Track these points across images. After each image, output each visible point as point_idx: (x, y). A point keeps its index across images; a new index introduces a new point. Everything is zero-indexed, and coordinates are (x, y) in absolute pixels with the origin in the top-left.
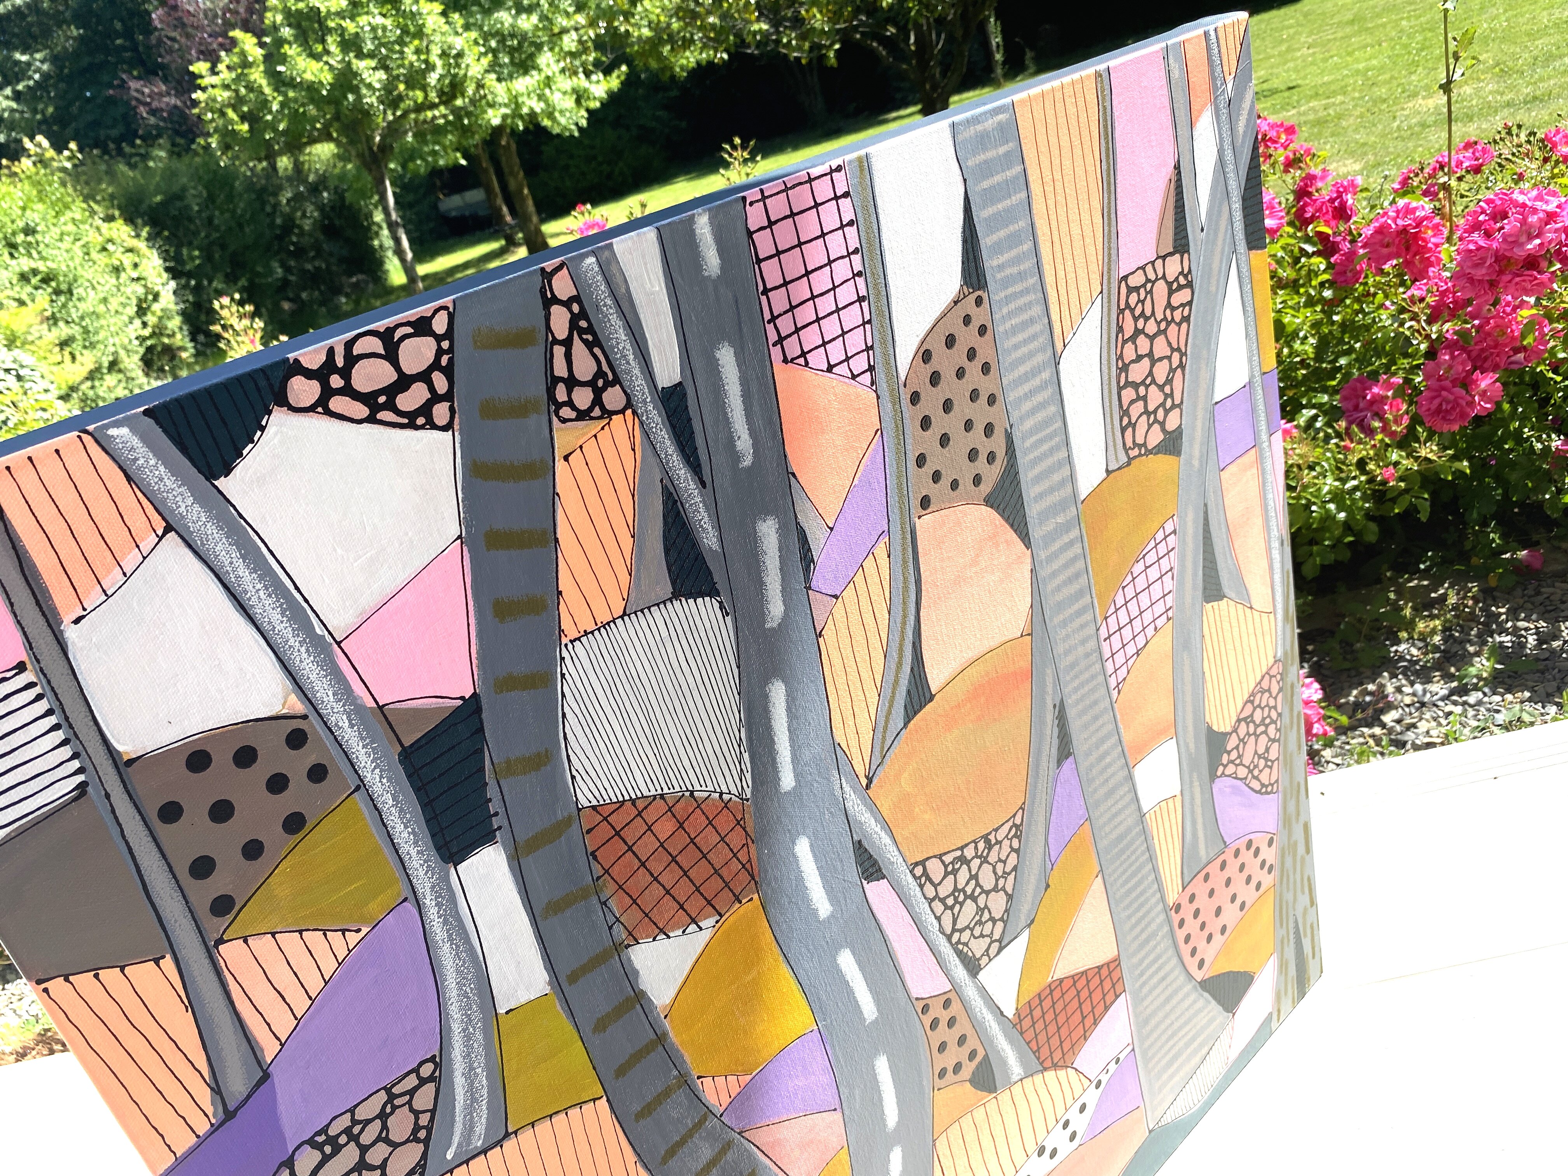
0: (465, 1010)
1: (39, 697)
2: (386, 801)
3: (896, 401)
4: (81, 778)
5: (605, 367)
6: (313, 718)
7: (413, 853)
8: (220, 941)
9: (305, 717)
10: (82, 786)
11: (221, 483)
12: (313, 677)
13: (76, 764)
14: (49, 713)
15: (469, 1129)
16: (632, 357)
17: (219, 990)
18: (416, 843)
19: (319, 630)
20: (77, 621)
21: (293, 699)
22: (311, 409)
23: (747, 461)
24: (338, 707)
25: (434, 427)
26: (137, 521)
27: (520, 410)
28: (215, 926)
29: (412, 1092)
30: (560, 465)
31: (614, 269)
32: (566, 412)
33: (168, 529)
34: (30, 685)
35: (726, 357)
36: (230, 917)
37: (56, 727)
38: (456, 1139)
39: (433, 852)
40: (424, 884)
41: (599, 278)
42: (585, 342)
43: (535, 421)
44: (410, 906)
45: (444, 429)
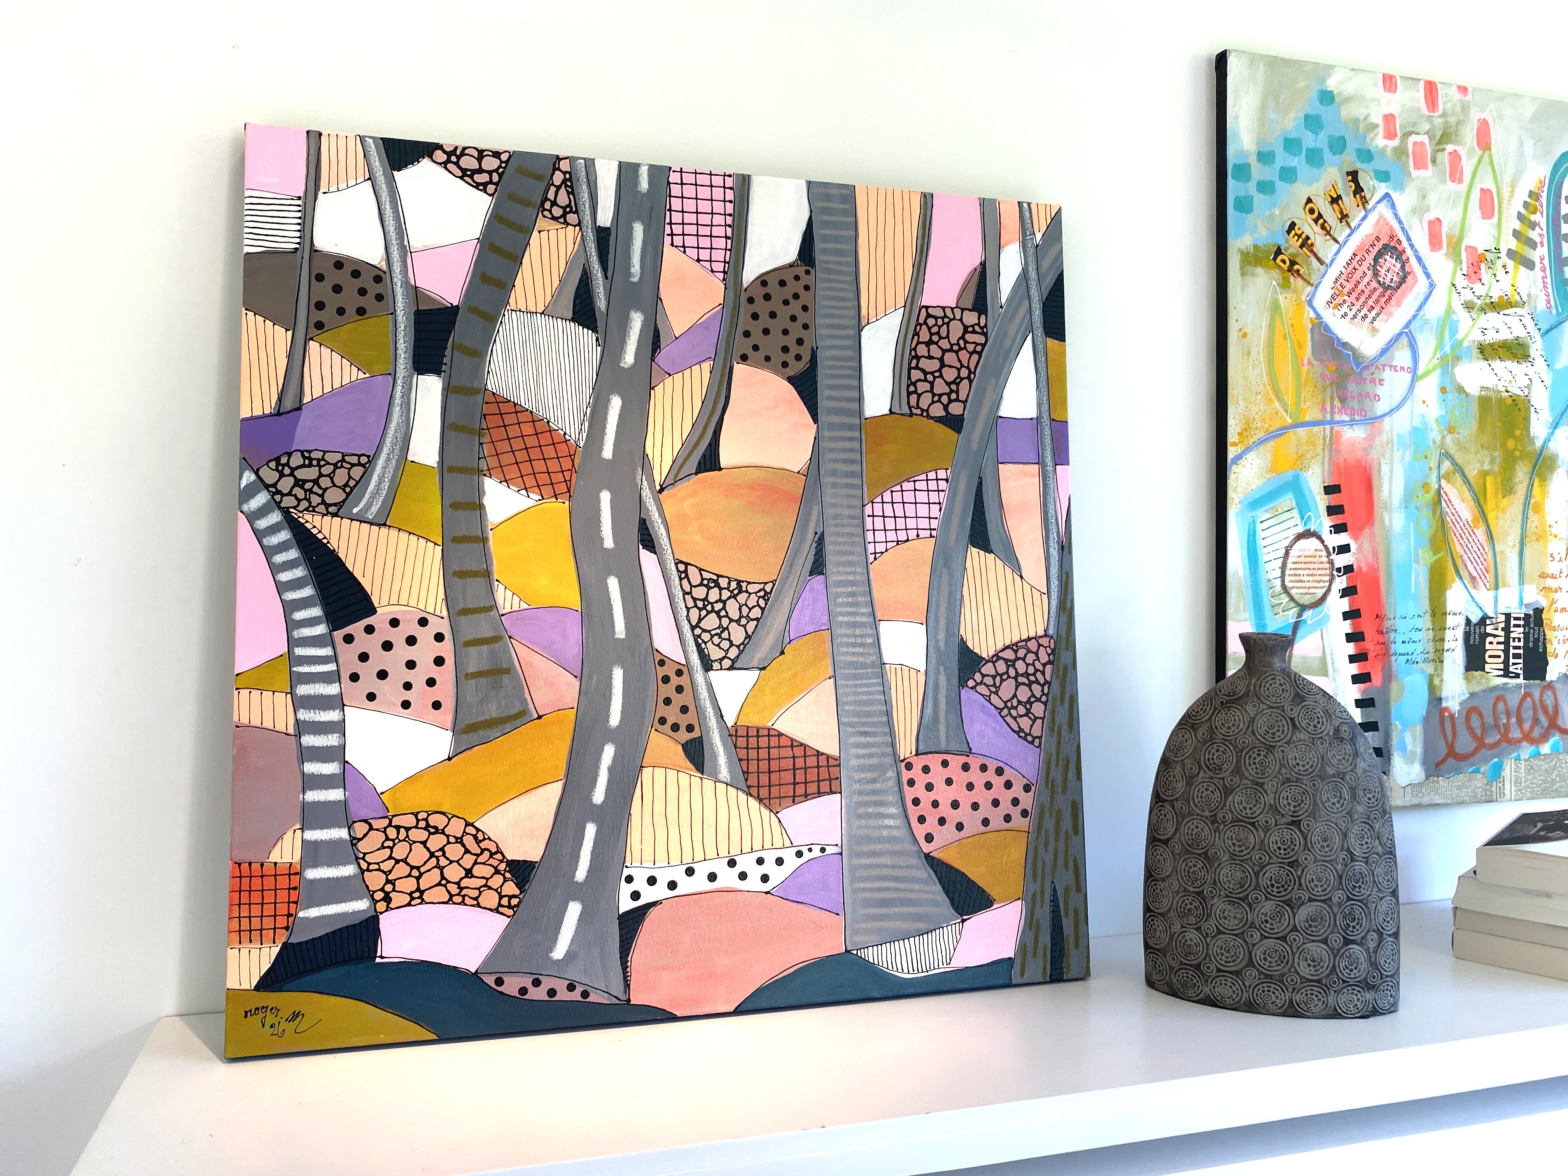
0: (394, 444)
1: (299, 211)
2: (401, 327)
3: (737, 296)
4: (297, 246)
5: (573, 204)
6: (388, 275)
7: (403, 356)
8: (311, 339)
9: (385, 273)
10: (296, 249)
11: (395, 173)
12: (395, 259)
13: (298, 240)
14: (300, 218)
15: (369, 506)
16: (587, 206)
17: (301, 359)
18: (405, 353)
19: (406, 243)
20: (324, 193)
21: (384, 263)
22: (440, 164)
23: (635, 279)
24: (400, 277)
25: (486, 192)
26: (360, 172)
27: (526, 203)
28: (314, 331)
29: (353, 465)
30: (535, 233)
31: (592, 168)
32: (546, 213)
33: (369, 179)
34: (299, 206)
35: (638, 230)
36: (320, 332)
37: (299, 224)
38: (361, 505)
39: (411, 361)
40: (401, 372)
41: (583, 169)
42: (567, 191)
43: (531, 211)
44: (390, 378)
45: (490, 195)
